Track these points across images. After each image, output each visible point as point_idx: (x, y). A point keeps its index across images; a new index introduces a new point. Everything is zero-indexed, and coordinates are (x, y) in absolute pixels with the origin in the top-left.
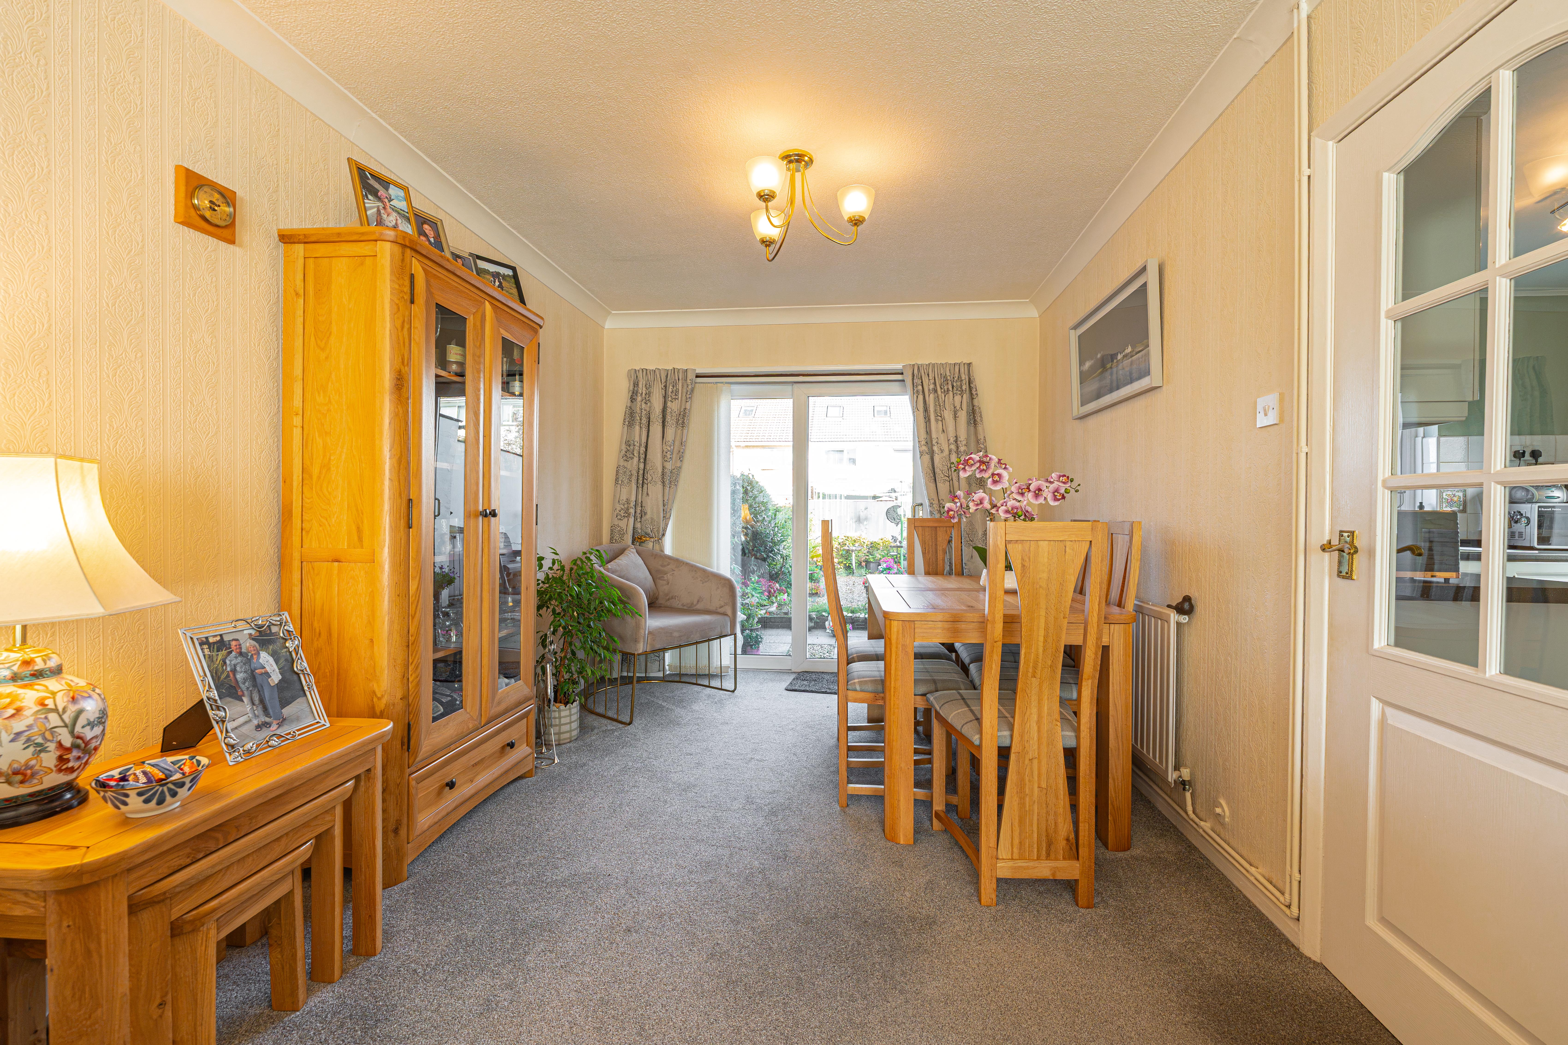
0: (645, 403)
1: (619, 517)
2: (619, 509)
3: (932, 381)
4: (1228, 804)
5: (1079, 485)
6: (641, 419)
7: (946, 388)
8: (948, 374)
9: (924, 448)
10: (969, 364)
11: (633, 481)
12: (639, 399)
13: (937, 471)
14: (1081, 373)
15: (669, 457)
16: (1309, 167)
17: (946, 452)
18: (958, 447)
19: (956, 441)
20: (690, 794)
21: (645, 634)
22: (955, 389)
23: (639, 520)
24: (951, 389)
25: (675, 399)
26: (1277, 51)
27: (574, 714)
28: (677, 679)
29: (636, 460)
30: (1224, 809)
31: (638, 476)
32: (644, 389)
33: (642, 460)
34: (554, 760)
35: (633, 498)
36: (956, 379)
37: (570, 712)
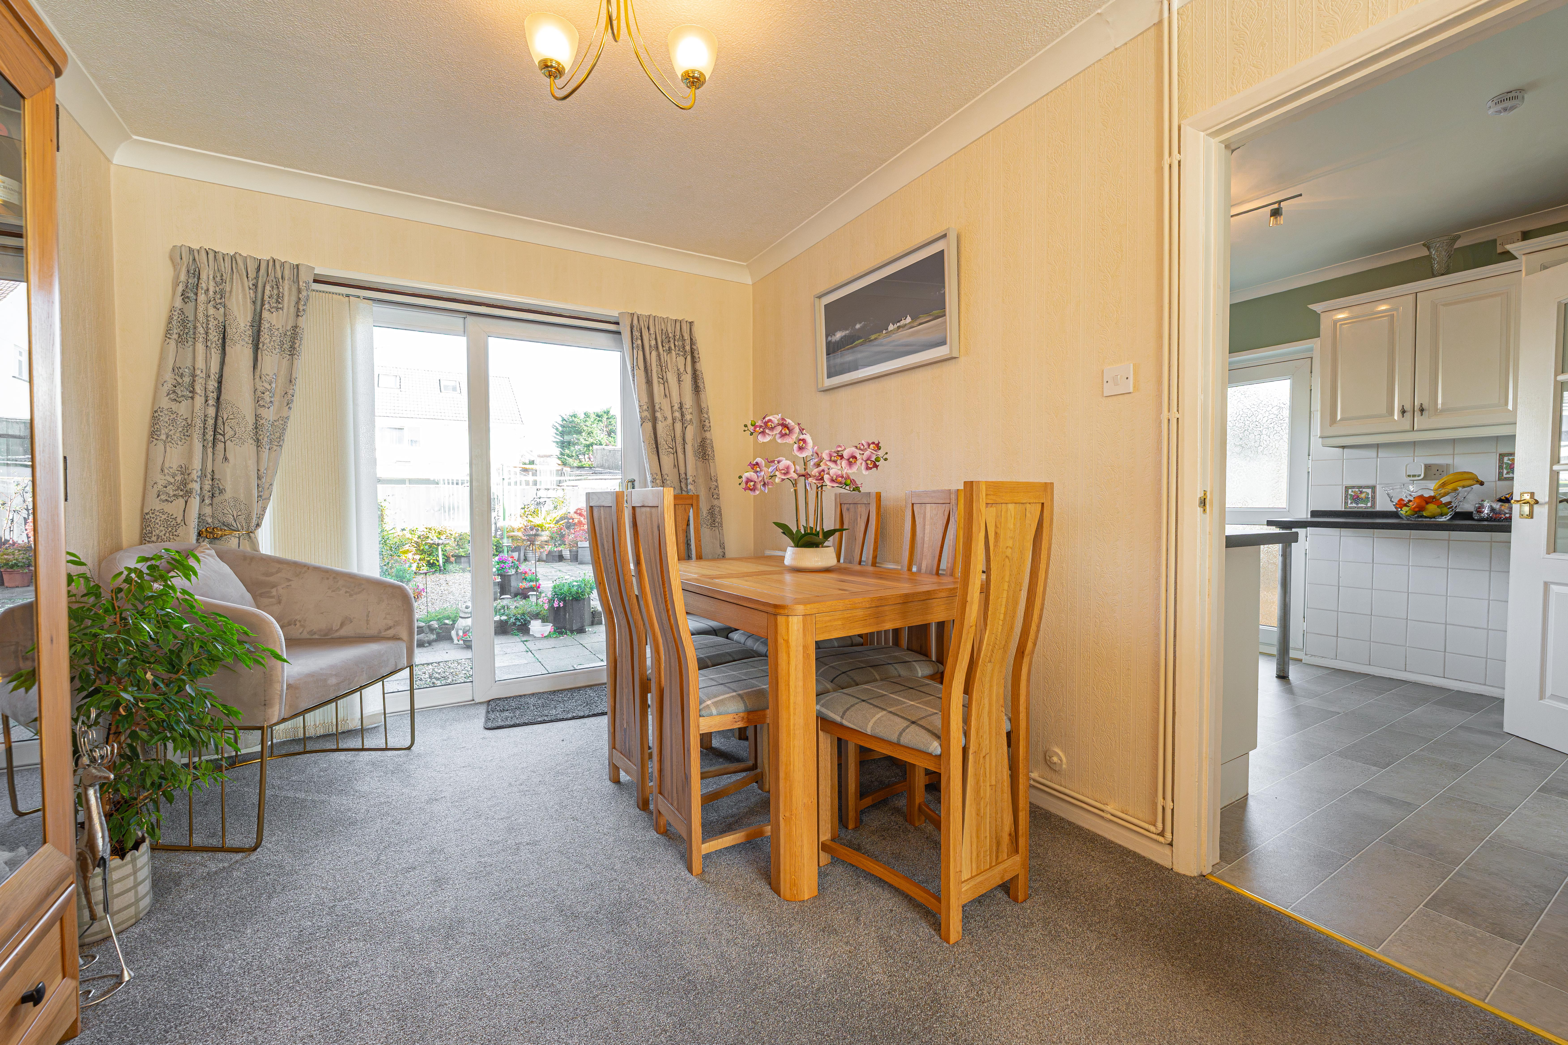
0: (215, 307)
1: (163, 497)
2: (161, 482)
3: (654, 336)
4: (1064, 752)
5: (886, 453)
6: (207, 333)
7: (667, 346)
8: (669, 331)
9: (646, 414)
10: (691, 323)
11: (195, 436)
12: (202, 298)
13: (661, 441)
14: (828, 344)
15: (268, 400)
16: (1179, 153)
17: (670, 420)
18: (682, 415)
19: (681, 408)
20: (463, 940)
21: (282, 690)
22: (677, 349)
23: (207, 501)
24: (673, 347)
25: (277, 309)
26: (1131, 40)
27: (142, 868)
28: (299, 748)
29: (199, 400)
30: (1060, 755)
31: (205, 428)
32: (212, 283)
33: (211, 402)
34: (120, 976)
35: (197, 464)
36: (678, 337)
37: (134, 866)
